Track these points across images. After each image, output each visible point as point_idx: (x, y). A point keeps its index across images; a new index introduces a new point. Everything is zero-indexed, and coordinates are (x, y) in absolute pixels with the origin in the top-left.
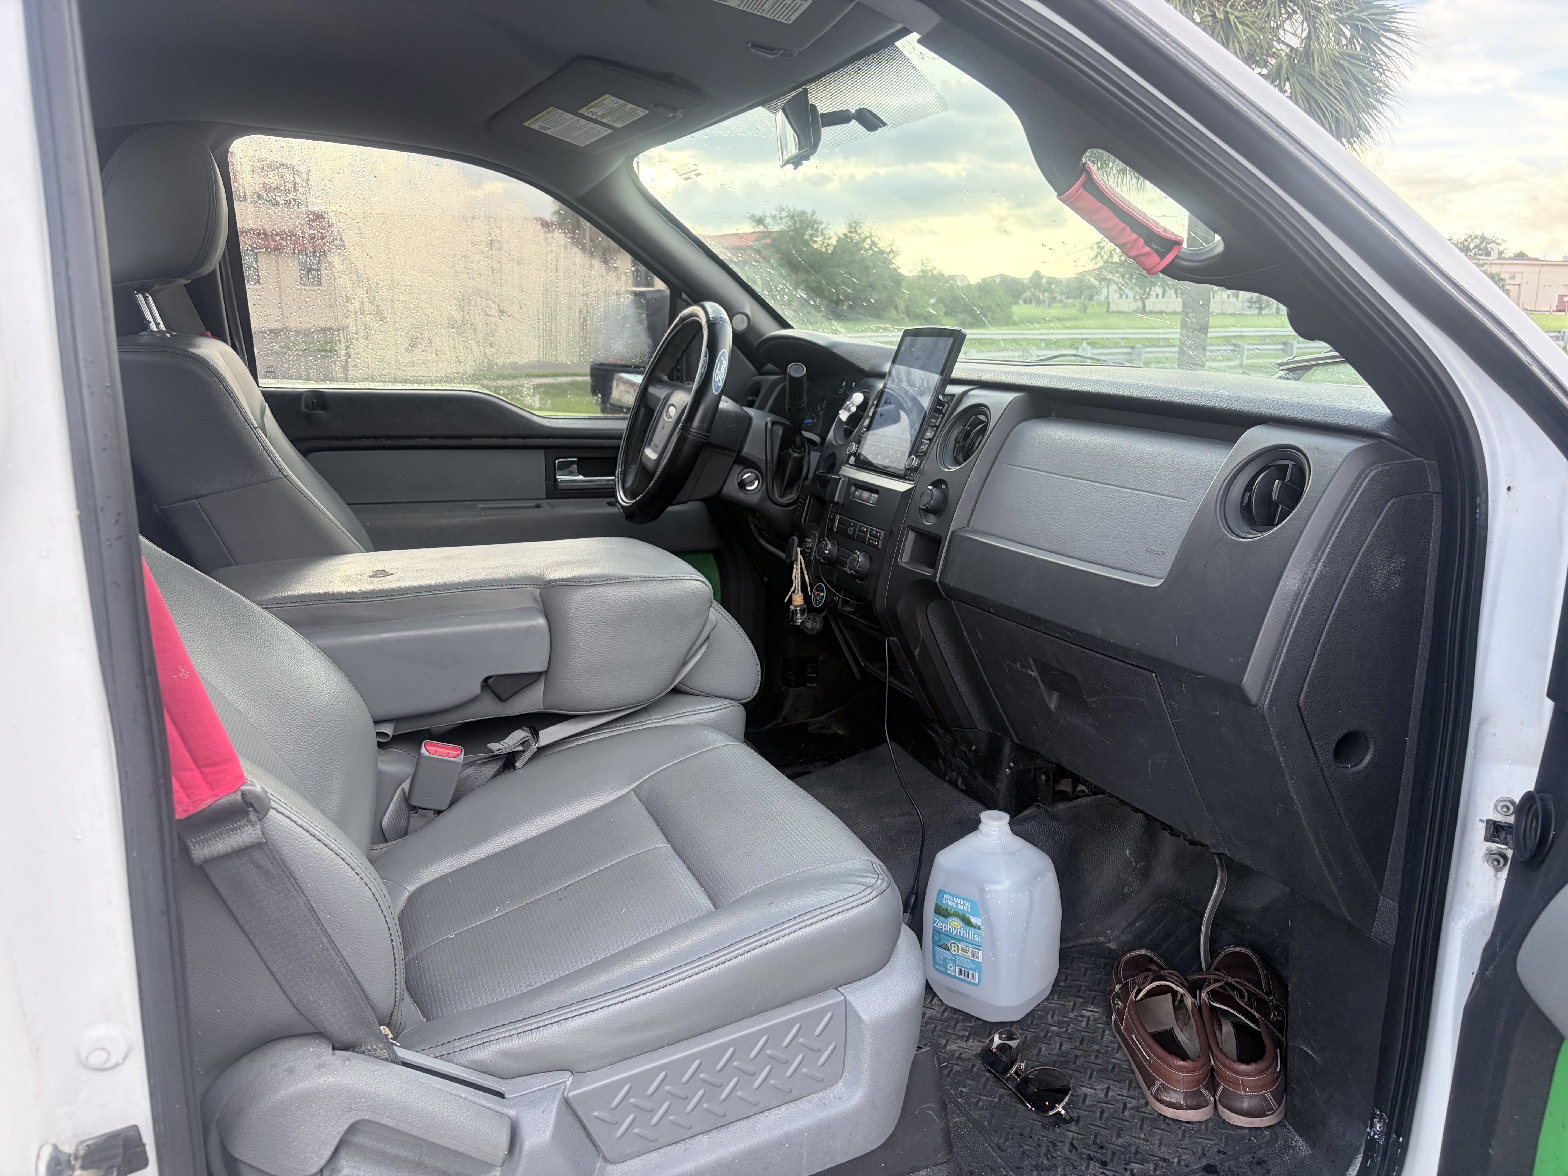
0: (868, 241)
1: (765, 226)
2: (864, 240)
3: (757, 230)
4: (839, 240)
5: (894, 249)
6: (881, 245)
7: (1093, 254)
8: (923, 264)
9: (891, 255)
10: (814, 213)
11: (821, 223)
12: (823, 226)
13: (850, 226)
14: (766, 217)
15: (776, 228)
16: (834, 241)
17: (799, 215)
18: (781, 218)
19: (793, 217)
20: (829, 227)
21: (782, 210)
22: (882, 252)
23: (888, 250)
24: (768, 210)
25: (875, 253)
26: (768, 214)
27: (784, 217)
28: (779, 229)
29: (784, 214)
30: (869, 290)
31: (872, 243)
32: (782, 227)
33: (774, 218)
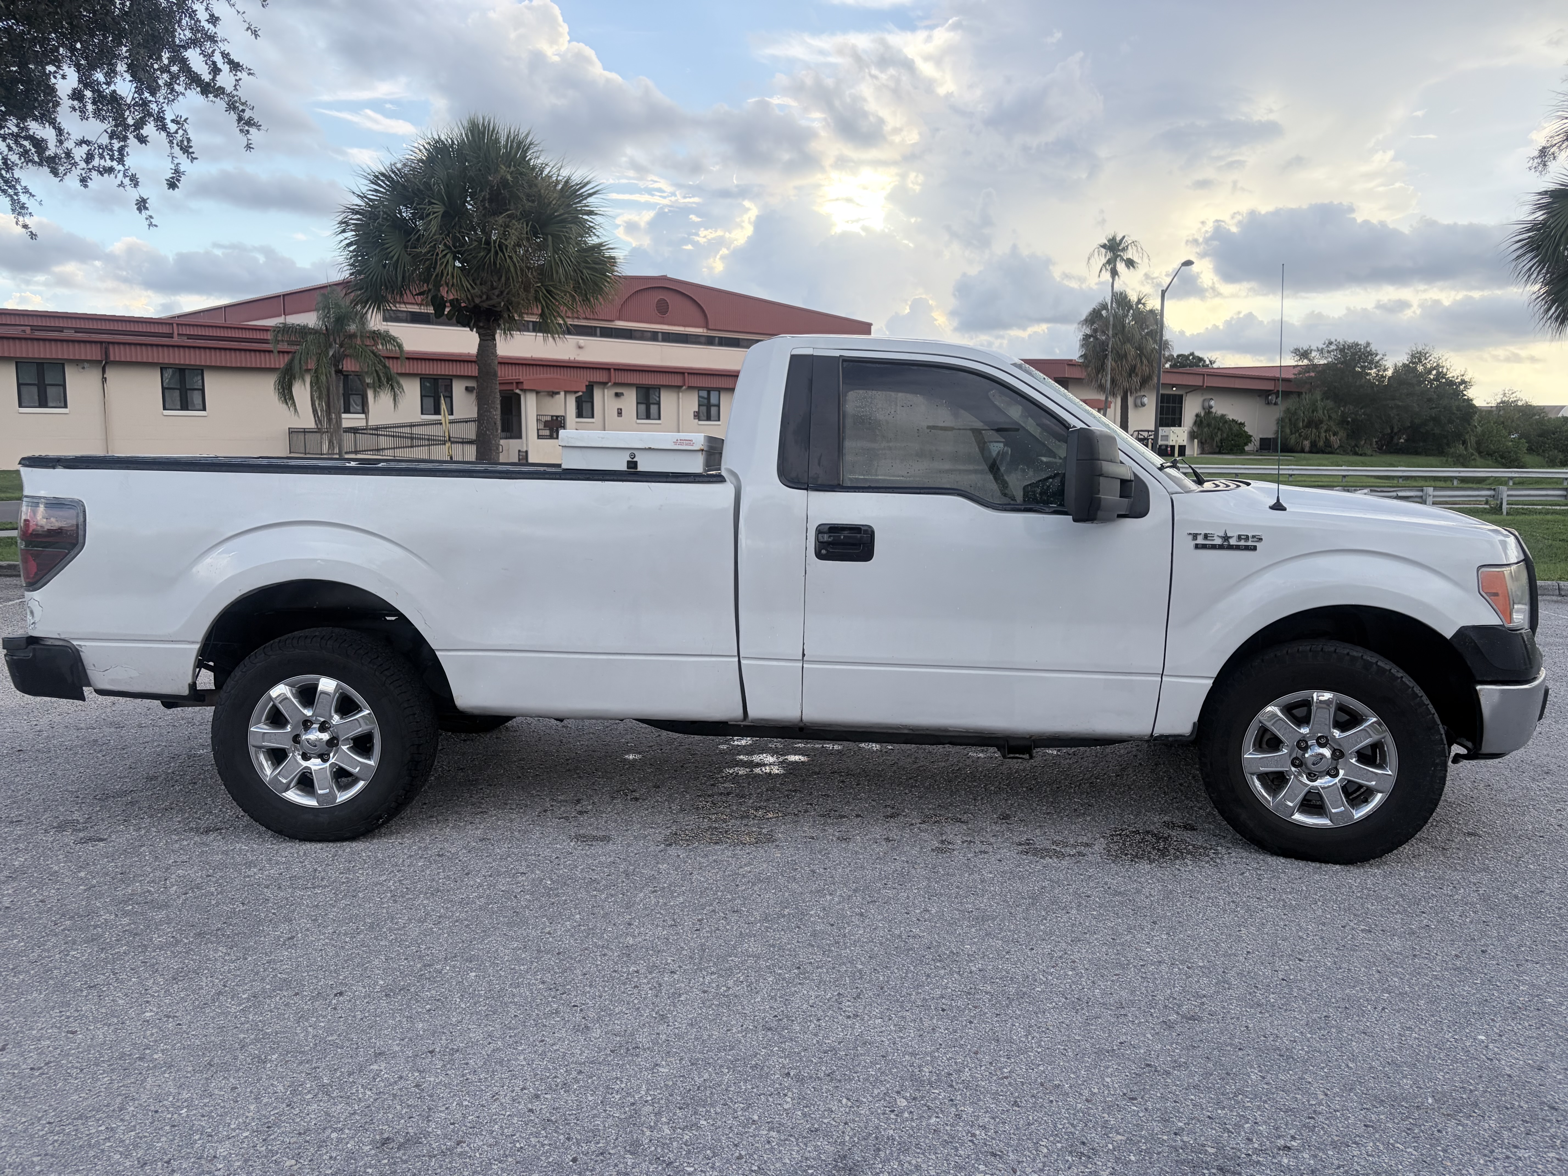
0: (1435, 372)
1: (1310, 360)
2: (1430, 372)
3: (1300, 363)
4: (1396, 370)
5: (1468, 379)
6: (1450, 376)
9: (1463, 387)
10: (1368, 344)
11: (1377, 355)
12: (1377, 358)
13: (1413, 356)
14: (1311, 350)
15: (1322, 362)
16: (1389, 373)
17: (1349, 348)
18: (1329, 352)
19: (1342, 350)
20: (1386, 358)
21: (1331, 343)
22: (1451, 383)
23: (1459, 381)
25: (1441, 384)
26: (1314, 347)
27: (1333, 351)
28: (1326, 362)
29: (1333, 347)
30: (1431, 424)
31: (1439, 373)
32: (1330, 360)
33: (1321, 351)
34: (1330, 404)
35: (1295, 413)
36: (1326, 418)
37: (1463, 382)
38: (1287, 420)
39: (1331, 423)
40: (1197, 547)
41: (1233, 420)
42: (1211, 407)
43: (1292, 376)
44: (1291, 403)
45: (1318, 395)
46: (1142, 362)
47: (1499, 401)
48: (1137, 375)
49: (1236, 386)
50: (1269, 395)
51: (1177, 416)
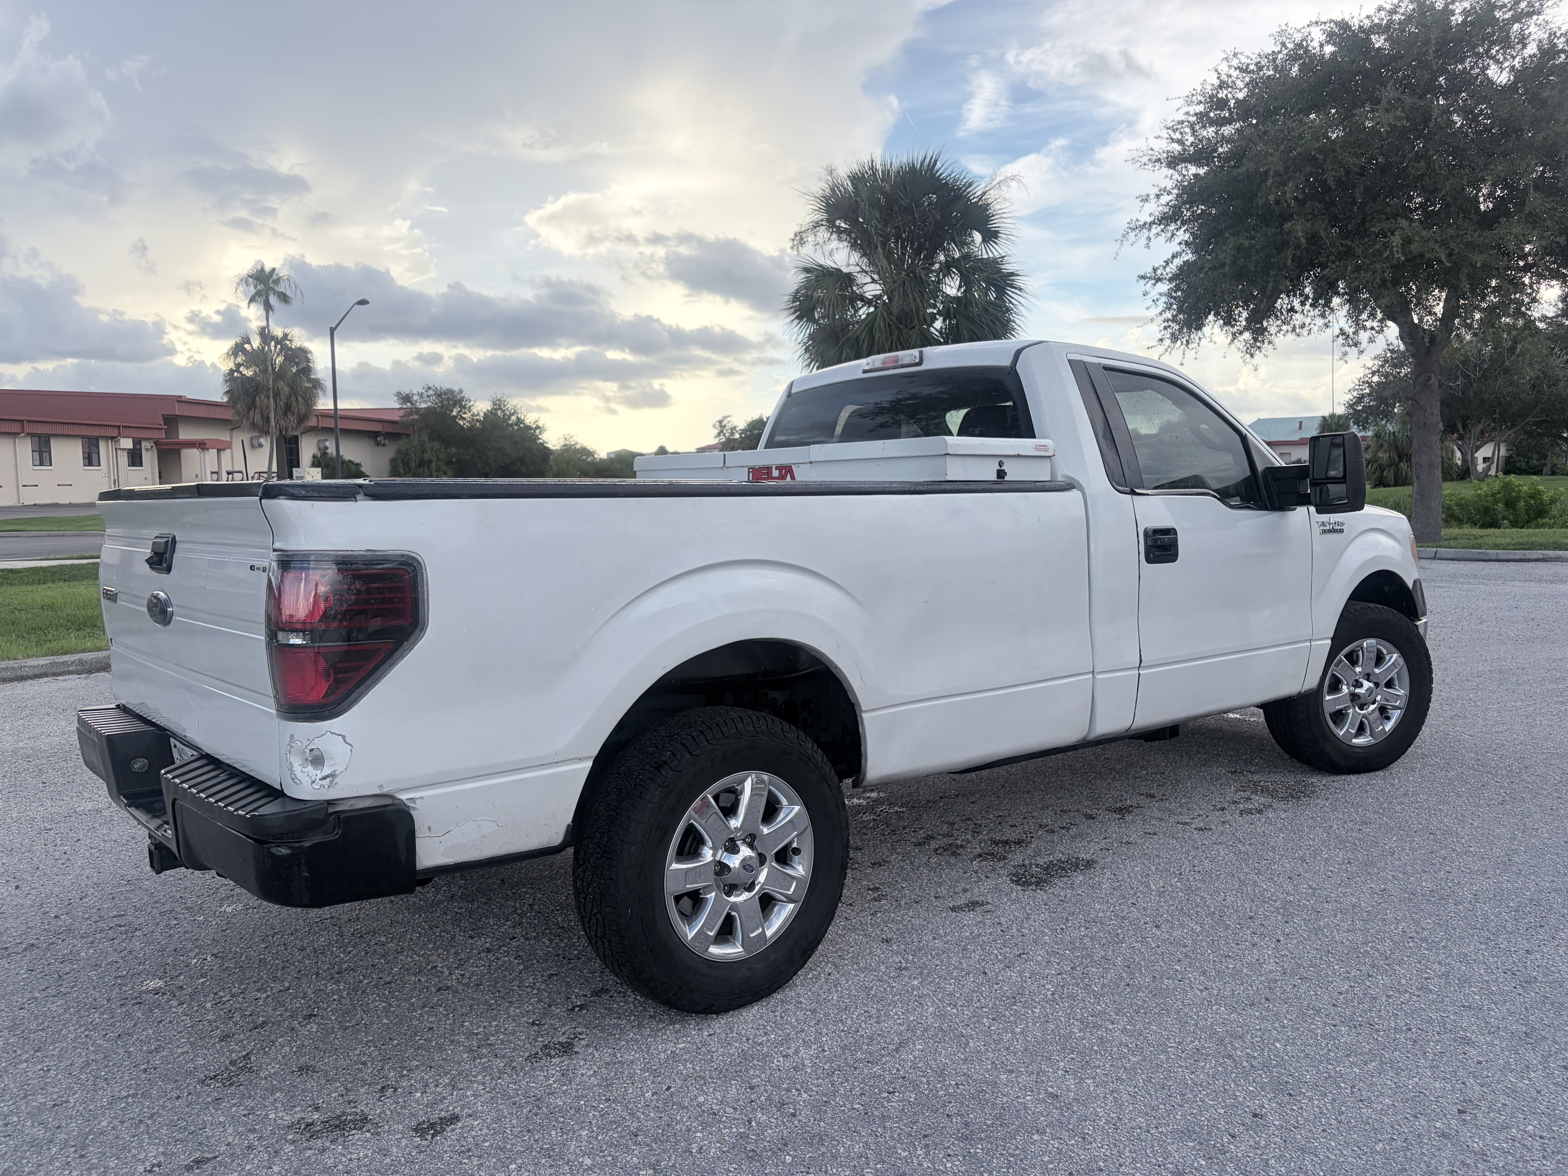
0: (514, 418)
1: (412, 404)
2: (510, 418)
3: (404, 406)
4: (485, 416)
5: (541, 425)
6: (527, 422)
7: (716, 432)
8: (566, 439)
9: (538, 432)
10: (461, 391)
11: (470, 401)
12: (470, 404)
14: (413, 395)
15: (423, 406)
16: (480, 418)
17: (445, 393)
18: (428, 396)
19: (439, 395)
21: (429, 388)
22: (528, 428)
23: (534, 426)
24: (415, 388)
25: (520, 429)
26: (415, 392)
27: (431, 395)
28: (426, 406)
29: (431, 392)
30: (518, 463)
31: (518, 419)
32: (429, 404)
33: (421, 395)
34: (436, 445)
35: (407, 454)
36: (434, 458)
37: (538, 427)
38: (400, 461)
39: (440, 463)
40: (1324, 532)
41: (350, 461)
42: (326, 448)
43: (399, 419)
44: (402, 444)
45: (425, 437)
46: (297, 401)
47: (562, 444)
48: (293, 414)
49: (349, 427)
50: (378, 436)
51: (295, 457)
